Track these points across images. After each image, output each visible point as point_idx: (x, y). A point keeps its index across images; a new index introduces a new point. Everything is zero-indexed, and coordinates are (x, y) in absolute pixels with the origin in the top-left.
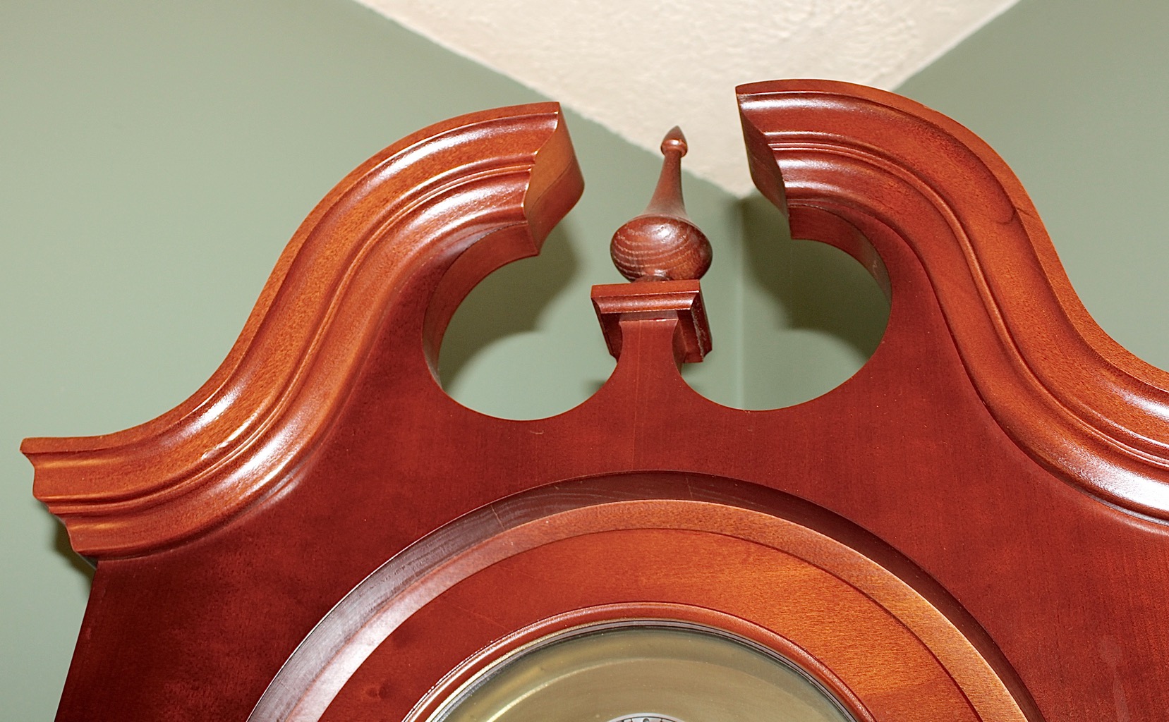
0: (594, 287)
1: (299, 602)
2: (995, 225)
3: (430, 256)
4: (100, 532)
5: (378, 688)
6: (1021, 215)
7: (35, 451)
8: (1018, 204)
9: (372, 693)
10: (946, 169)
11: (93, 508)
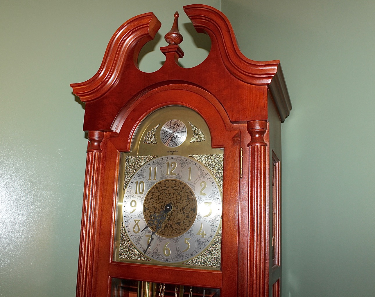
0: (160, 48)
1: (117, 107)
2: (226, 32)
3: (129, 49)
4: (85, 98)
5: (131, 119)
6: (230, 30)
7: (72, 86)
8: (230, 28)
9: (130, 120)
10: (219, 21)
11: (83, 94)
